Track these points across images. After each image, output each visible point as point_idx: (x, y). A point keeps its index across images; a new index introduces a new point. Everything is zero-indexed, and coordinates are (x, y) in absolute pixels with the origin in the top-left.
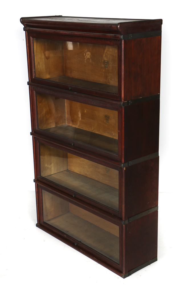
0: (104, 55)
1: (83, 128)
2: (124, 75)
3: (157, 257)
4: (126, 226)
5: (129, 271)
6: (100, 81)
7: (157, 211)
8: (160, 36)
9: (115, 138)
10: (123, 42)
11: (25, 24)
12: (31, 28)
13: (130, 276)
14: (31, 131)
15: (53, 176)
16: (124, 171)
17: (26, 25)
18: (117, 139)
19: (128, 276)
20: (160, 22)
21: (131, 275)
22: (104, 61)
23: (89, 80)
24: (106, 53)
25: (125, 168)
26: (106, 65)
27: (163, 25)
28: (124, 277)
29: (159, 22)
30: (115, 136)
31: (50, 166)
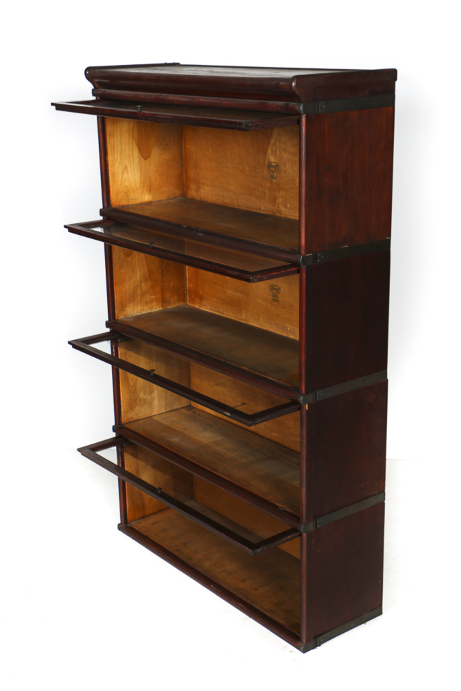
0: (269, 151)
1: (223, 313)
2: (306, 195)
3: (381, 605)
4: (310, 535)
5: (316, 637)
6: (260, 209)
7: (383, 504)
8: (391, 108)
9: (291, 337)
10: (304, 120)
11: (96, 80)
12: (108, 91)
13: (318, 648)
14: (107, 320)
15: (156, 418)
16: (304, 412)
17: (98, 82)
18: (298, 339)
19: (314, 648)
20: (391, 75)
21: (320, 645)
22: (270, 163)
23: (236, 207)
24: (274, 145)
25: (307, 405)
26: (273, 172)
27: (397, 83)
28: (305, 650)
29: (389, 76)
30: (292, 332)
31: (150, 397)
